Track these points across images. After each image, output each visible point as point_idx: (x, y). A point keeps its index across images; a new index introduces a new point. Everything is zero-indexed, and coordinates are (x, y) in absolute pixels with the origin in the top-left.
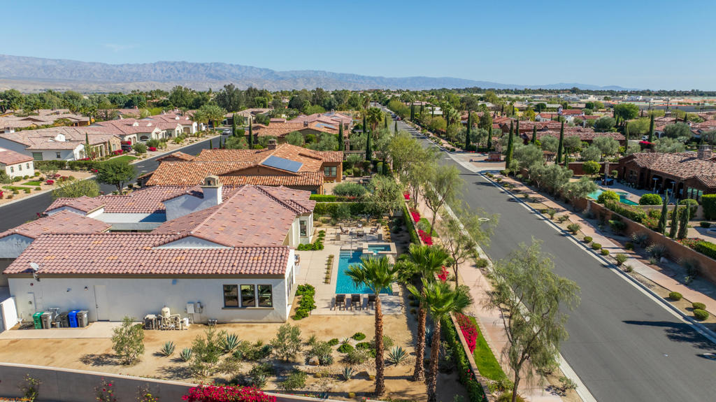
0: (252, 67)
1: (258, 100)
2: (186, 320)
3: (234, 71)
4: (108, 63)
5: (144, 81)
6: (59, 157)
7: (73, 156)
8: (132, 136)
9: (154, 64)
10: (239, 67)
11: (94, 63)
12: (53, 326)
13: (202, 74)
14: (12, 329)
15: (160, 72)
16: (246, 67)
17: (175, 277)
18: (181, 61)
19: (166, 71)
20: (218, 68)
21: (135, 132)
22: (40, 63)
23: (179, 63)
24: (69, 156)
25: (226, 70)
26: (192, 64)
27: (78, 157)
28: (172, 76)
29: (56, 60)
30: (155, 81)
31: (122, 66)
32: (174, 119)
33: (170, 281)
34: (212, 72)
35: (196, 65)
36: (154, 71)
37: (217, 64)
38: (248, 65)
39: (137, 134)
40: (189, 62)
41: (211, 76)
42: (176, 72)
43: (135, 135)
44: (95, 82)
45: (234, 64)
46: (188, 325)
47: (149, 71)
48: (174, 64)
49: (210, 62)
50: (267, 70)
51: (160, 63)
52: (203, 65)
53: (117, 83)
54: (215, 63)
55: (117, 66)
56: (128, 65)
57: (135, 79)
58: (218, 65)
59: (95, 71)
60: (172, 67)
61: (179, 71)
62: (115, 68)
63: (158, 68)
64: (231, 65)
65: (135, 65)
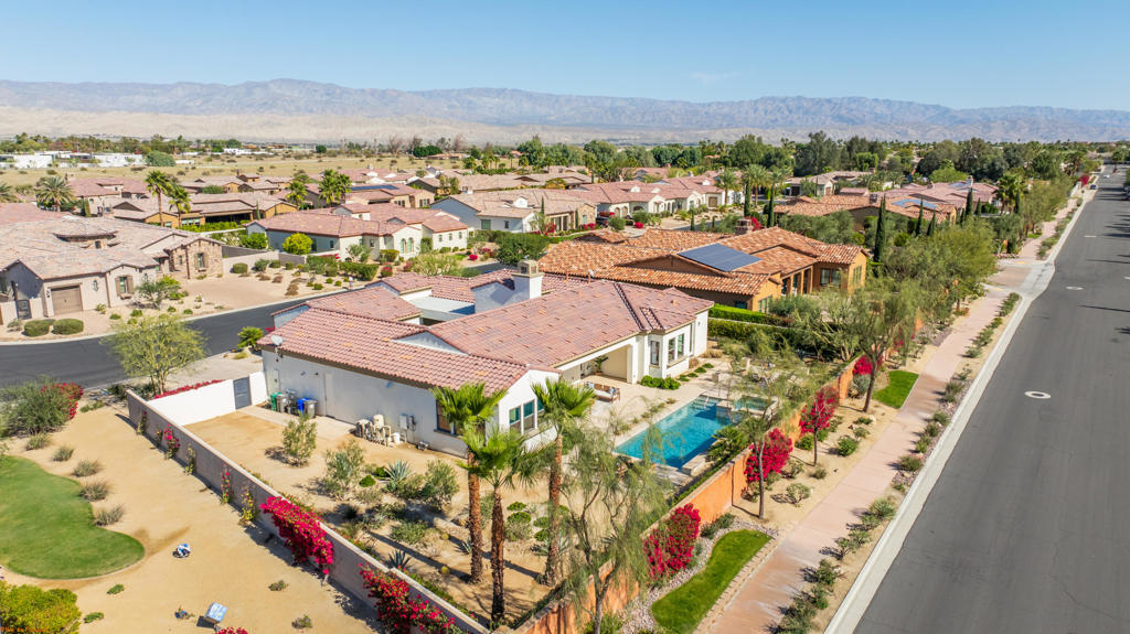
0: (911, 103)
1: (861, 158)
2: (397, 436)
3: (880, 109)
4: (692, 101)
5: (737, 127)
6: (507, 227)
7: (521, 228)
8: (620, 206)
9: (756, 102)
10: (888, 103)
11: (673, 102)
12: (286, 411)
13: (826, 116)
14: (258, 406)
15: (763, 113)
16: (901, 102)
17: (393, 379)
18: (794, 95)
19: (771, 112)
20: (853, 106)
21: (628, 200)
22: (608, 104)
23: (793, 99)
24: (518, 226)
25: (867, 109)
26: (812, 100)
27: (528, 229)
28: (780, 119)
29: (626, 99)
30: (754, 127)
31: (709, 105)
32: (701, 184)
33: (386, 382)
34: (843, 112)
35: (819, 102)
36: (755, 112)
37: (852, 100)
38: (905, 100)
39: (630, 202)
40: (809, 96)
41: (840, 118)
42: (786, 113)
43: (627, 205)
44: (671, 129)
45: (881, 98)
46: (398, 441)
47: (747, 113)
48: (784, 100)
49: (840, 96)
50: (937, 107)
51: (764, 100)
52: (829, 101)
53: (700, 130)
54: (850, 98)
55: (704, 105)
56: (719, 103)
57: (725, 124)
58: (855, 101)
59: (673, 112)
60: (781, 105)
61: (790, 112)
62: (700, 108)
63: (761, 107)
64: (876, 100)
65: (727, 103)
